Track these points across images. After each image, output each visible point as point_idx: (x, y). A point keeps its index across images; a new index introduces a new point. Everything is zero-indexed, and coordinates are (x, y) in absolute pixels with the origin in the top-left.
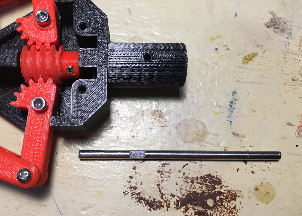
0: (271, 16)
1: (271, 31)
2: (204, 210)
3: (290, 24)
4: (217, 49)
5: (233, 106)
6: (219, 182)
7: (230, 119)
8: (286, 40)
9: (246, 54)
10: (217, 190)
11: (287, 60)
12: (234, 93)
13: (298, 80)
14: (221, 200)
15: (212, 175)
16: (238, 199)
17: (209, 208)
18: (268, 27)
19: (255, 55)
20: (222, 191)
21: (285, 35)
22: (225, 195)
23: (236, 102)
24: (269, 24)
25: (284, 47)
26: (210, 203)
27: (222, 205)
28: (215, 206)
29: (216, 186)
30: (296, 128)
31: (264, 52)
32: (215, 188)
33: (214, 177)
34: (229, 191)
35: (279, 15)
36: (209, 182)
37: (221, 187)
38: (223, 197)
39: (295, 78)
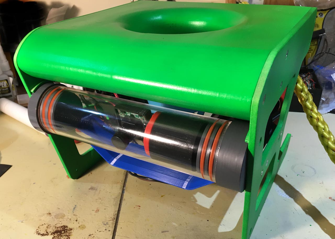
2: (60, 234)
3: (97, 188)
5: (75, 209)
7: (73, 212)
8: (95, 191)
12: (76, 206)
13: (98, 200)
16: (72, 230)
24: (90, 189)
26: (63, 232)
27: (67, 232)
30: (95, 211)
32: (65, 228)
33: (65, 226)
34: (70, 229)
35: (93, 186)
37: (67, 228)
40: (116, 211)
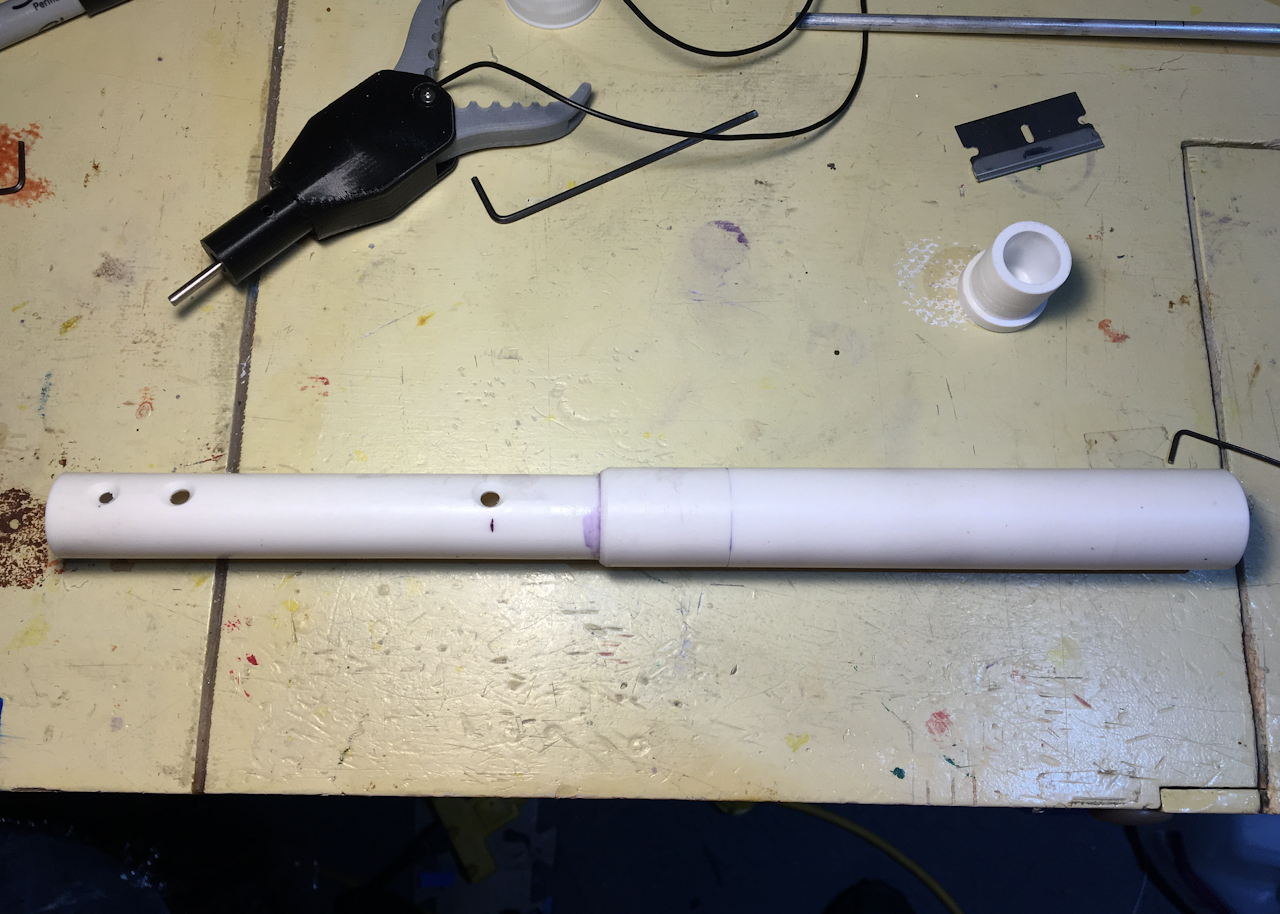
0: (103, 260)
1: (102, 280)
2: (5, 535)
3: (132, 265)
4: (22, 321)
5: (46, 393)
6: (27, 496)
7: (42, 412)
8: (125, 289)
9: (66, 320)
10: (23, 507)
11: (125, 317)
12: (49, 375)
13: (141, 340)
14: (30, 519)
15: (16, 489)
17: (13, 531)
18: (99, 275)
19: (78, 318)
20: (31, 506)
21: (124, 281)
22: (35, 511)
23: (51, 387)
24: (99, 272)
25: (122, 299)
26: (14, 524)
27: (30, 524)
28: (20, 527)
29: (22, 502)
30: (137, 407)
31: (91, 313)
32: (20, 504)
33: (19, 491)
34: (39, 505)
35: (114, 255)
36: (13, 499)
37: (29, 502)
38: (32, 514)
39: (138, 340)
40: (224, 411)
